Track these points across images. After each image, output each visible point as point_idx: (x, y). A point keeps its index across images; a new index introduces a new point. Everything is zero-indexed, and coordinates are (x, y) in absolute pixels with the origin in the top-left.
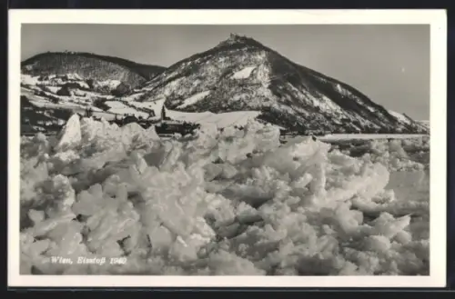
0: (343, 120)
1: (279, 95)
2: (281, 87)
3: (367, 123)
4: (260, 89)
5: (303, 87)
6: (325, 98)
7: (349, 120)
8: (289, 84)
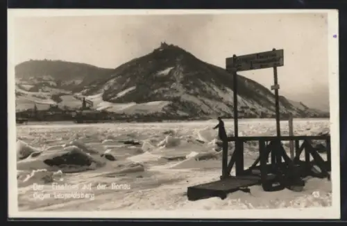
0: (242, 107)
1: (189, 88)
2: (192, 82)
3: (264, 109)
4: (174, 84)
5: (211, 82)
6: (228, 90)
7: (247, 108)
8: (199, 80)
